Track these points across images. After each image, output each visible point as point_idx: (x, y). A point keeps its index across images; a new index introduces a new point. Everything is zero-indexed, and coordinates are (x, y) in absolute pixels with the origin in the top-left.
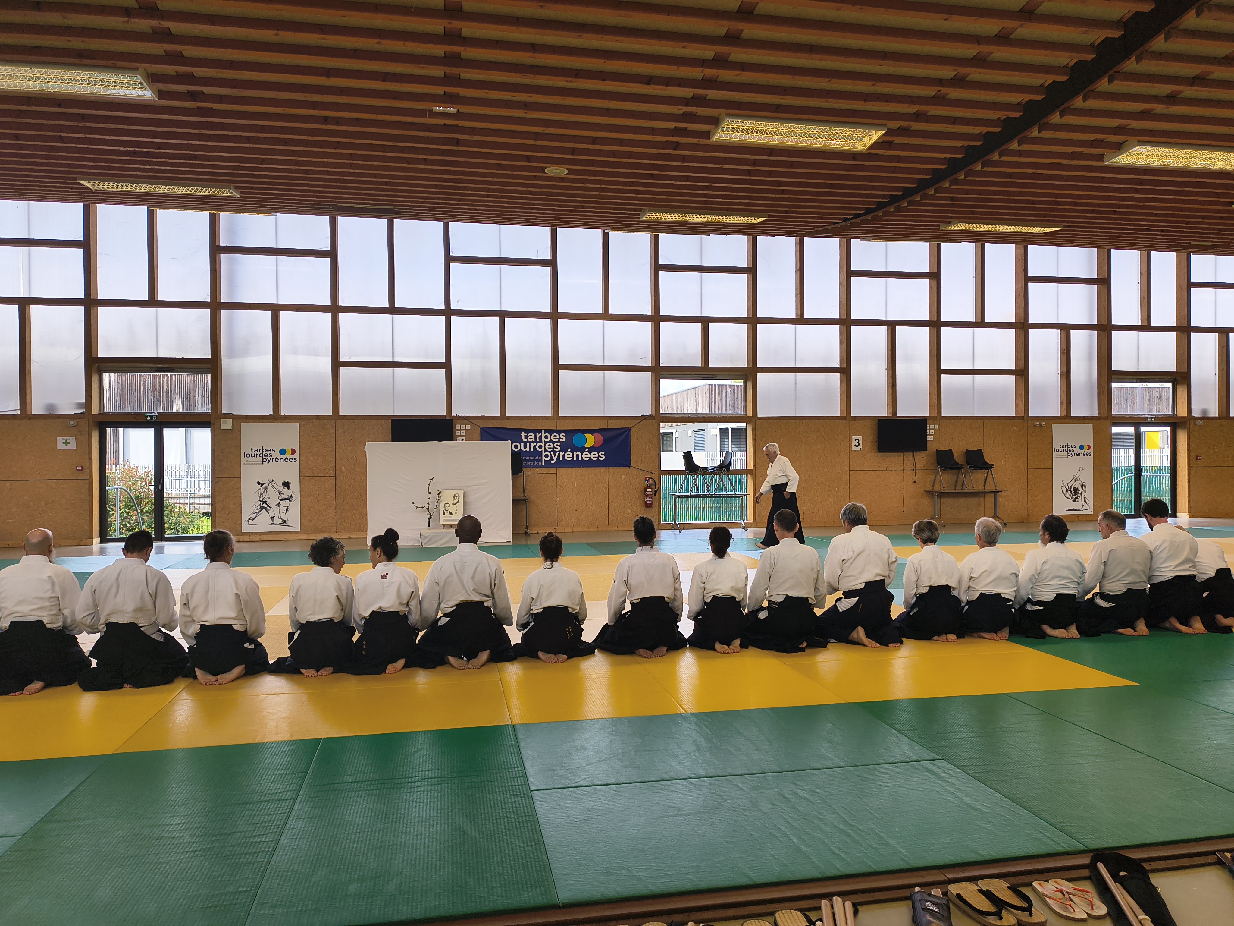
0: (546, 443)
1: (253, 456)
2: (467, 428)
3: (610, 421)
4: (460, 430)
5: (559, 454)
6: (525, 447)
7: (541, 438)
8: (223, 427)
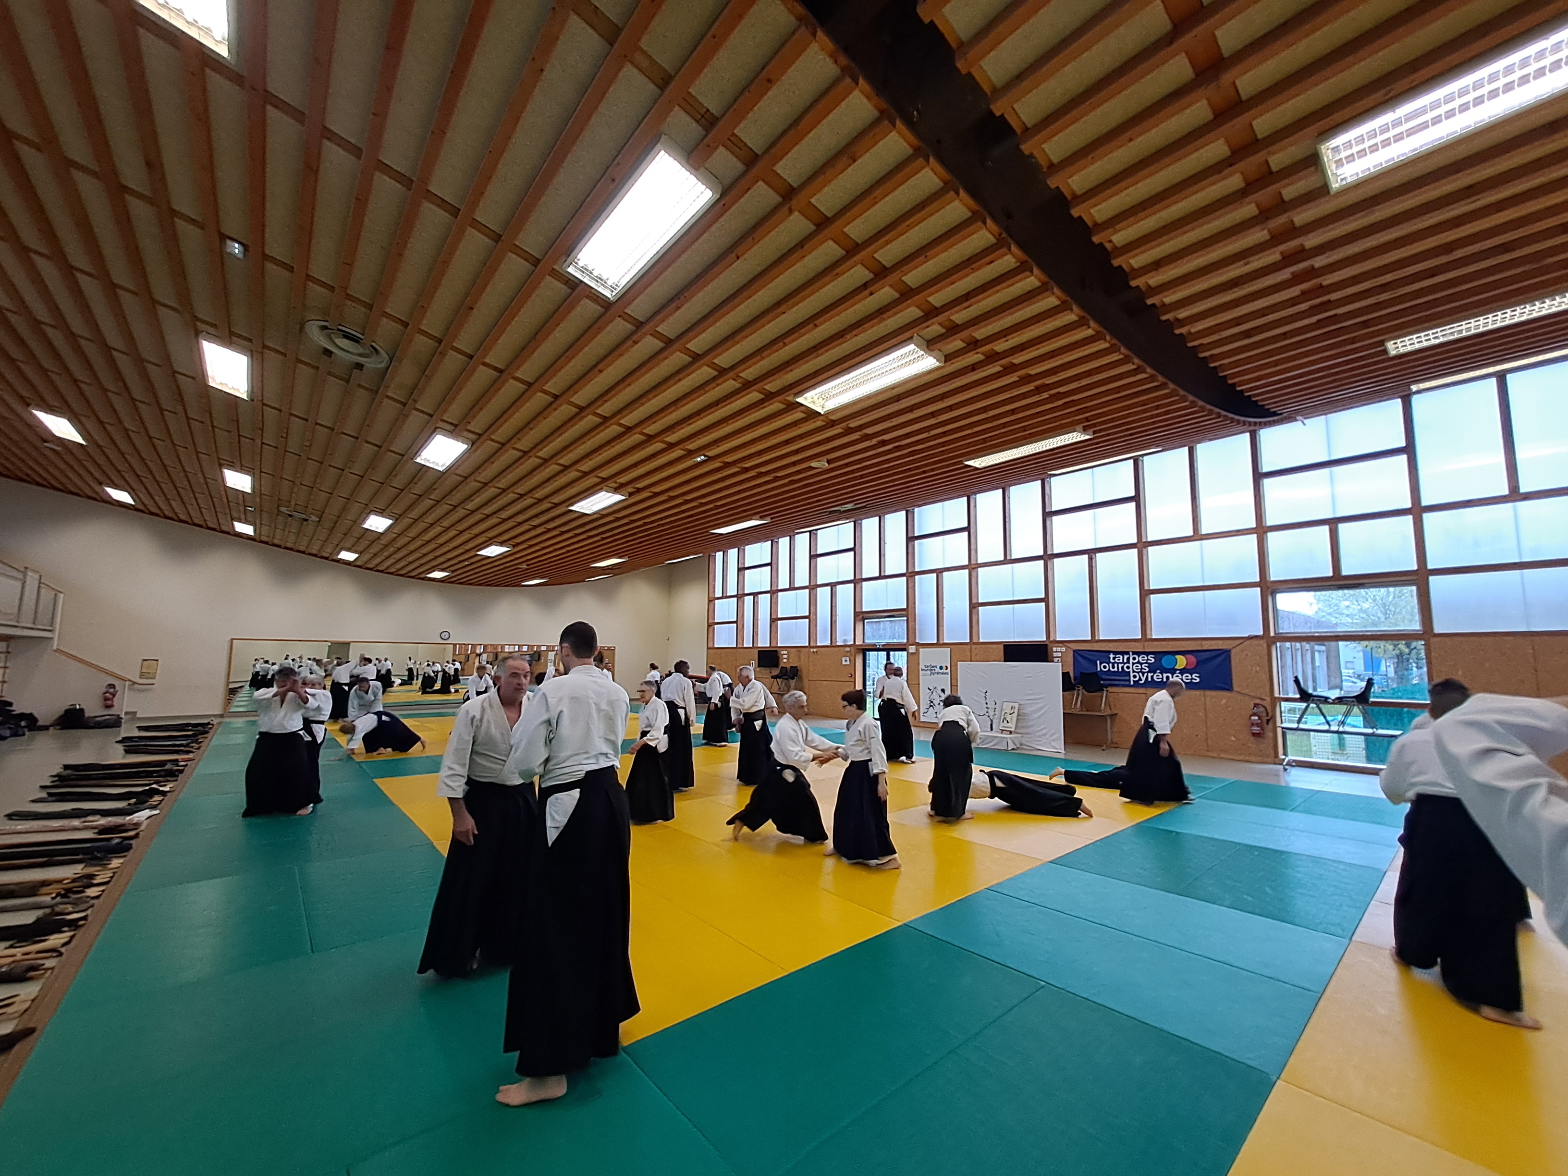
0: (1133, 664)
1: (926, 670)
2: (1062, 651)
3: (1204, 643)
4: (1057, 652)
5: (1147, 675)
6: (1113, 667)
7: (1128, 659)
8: (911, 651)
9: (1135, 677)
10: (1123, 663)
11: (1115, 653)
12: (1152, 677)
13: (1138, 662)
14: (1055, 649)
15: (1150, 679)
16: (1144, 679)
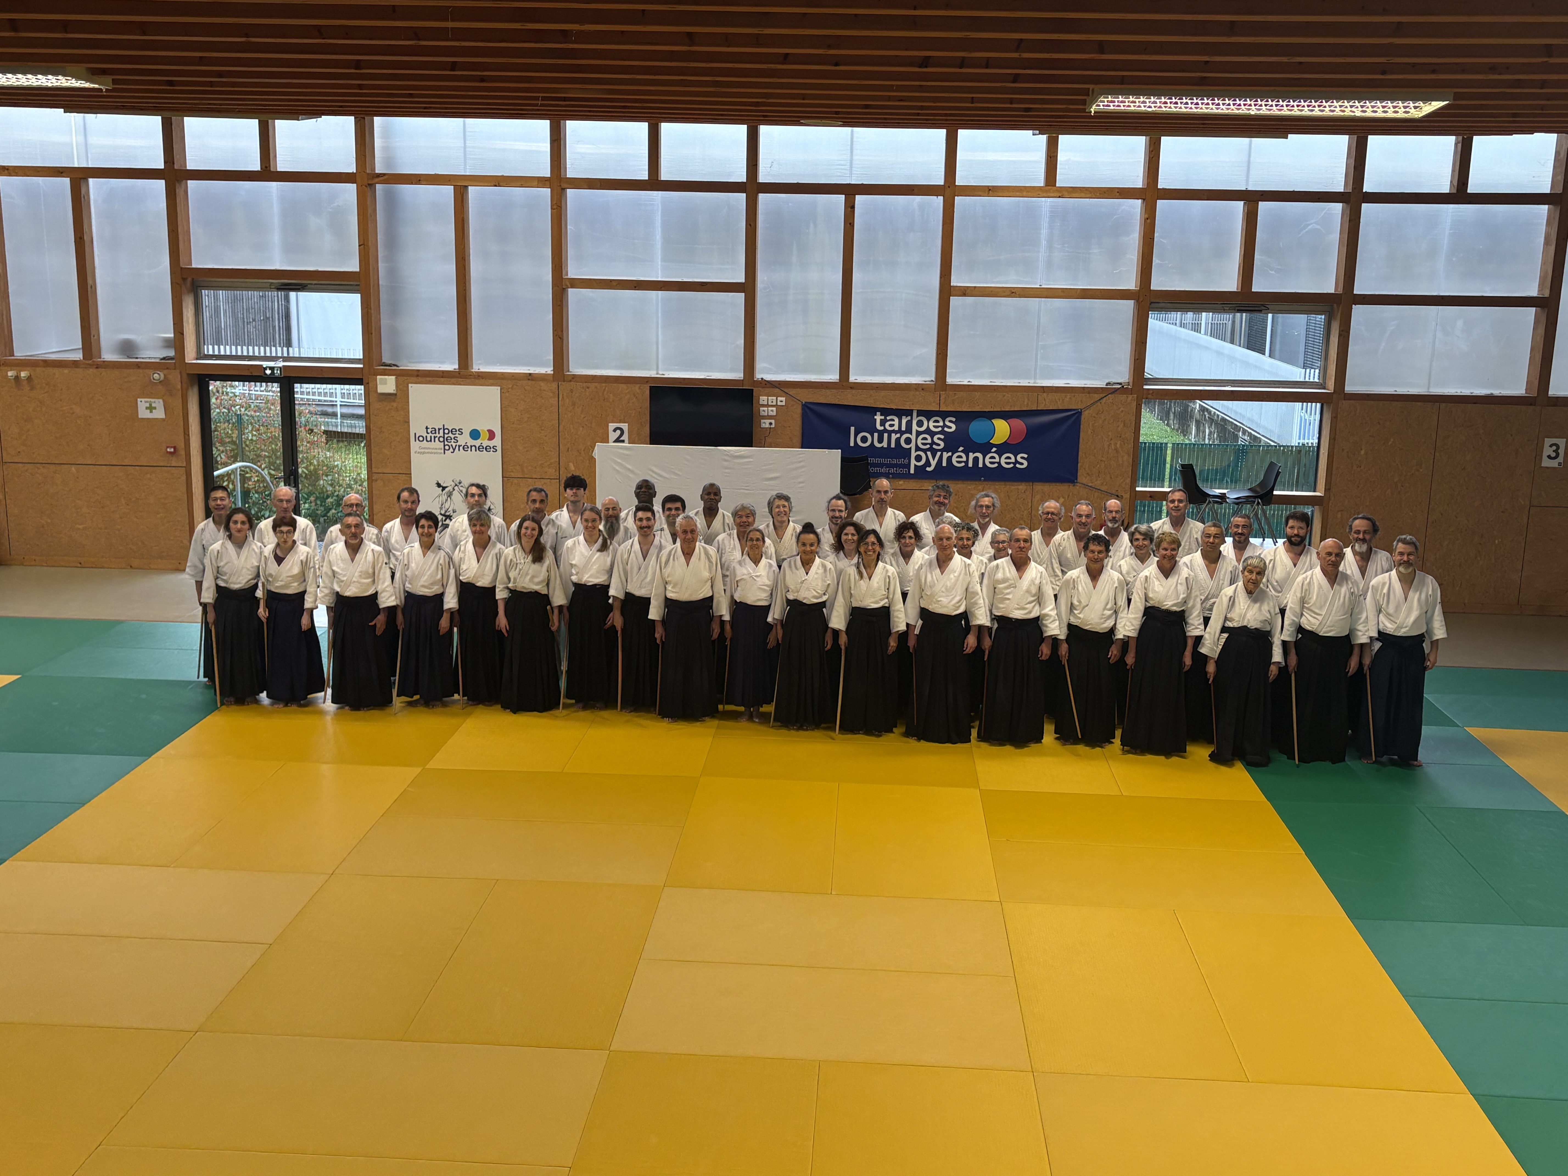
0: (918, 434)
1: (429, 439)
2: (779, 403)
3: (1042, 396)
4: (768, 406)
5: (941, 457)
6: (880, 440)
7: (909, 425)
8: (381, 389)
9: (918, 458)
10: (899, 431)
11: (886, 412)
12: (949, 459)
13: (928, 431)
14: (763, 399)
15: (944, 464)
16: (934, 463)
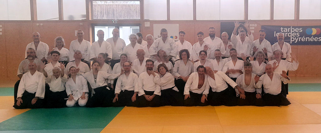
0: (293, 33)
2: (255, 26)
4: (252, 27)
7: (290, 30)
8: (146, 26)
9: (293, 39)
10: (287, 32)
11: (284, 27)
12: (301, 39)
13: (295, 32)
16: (297, 41)
